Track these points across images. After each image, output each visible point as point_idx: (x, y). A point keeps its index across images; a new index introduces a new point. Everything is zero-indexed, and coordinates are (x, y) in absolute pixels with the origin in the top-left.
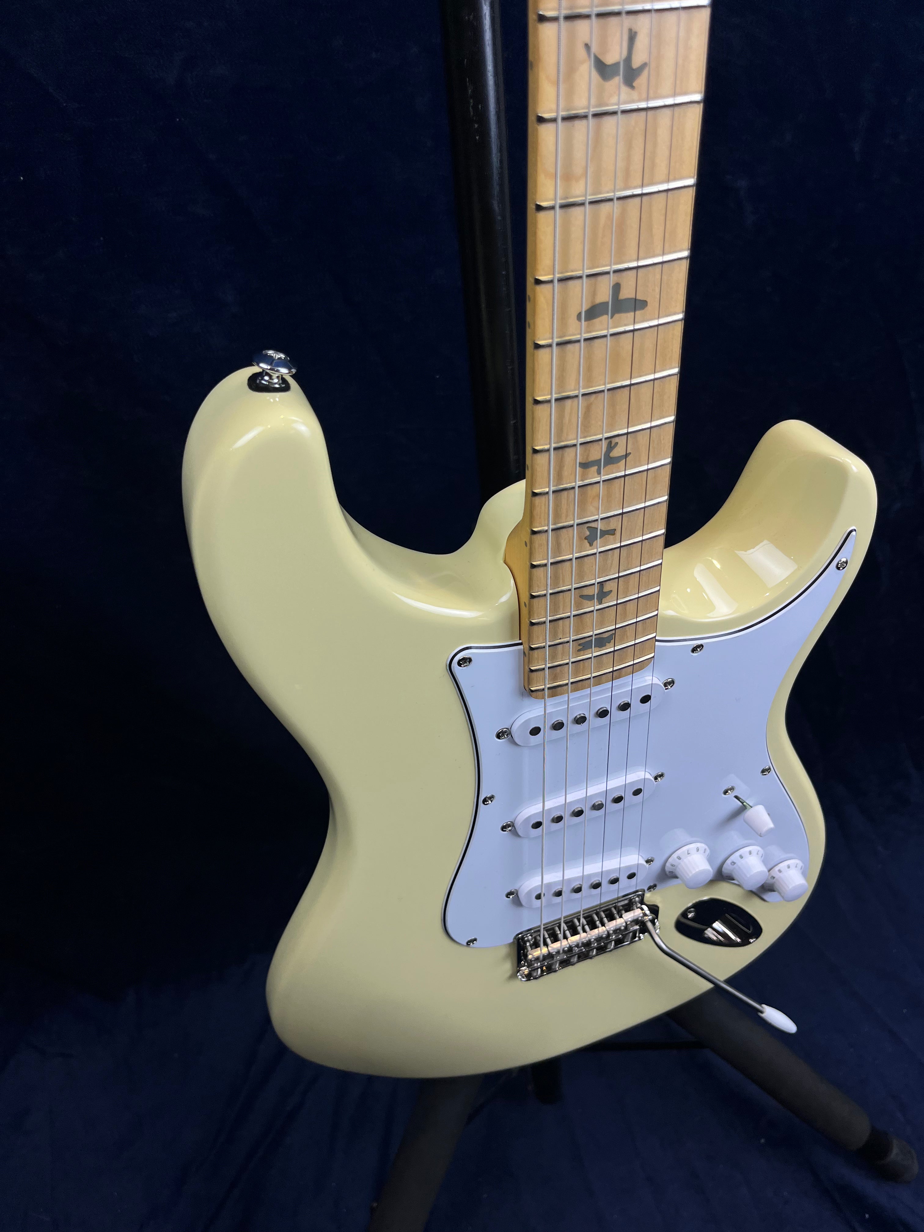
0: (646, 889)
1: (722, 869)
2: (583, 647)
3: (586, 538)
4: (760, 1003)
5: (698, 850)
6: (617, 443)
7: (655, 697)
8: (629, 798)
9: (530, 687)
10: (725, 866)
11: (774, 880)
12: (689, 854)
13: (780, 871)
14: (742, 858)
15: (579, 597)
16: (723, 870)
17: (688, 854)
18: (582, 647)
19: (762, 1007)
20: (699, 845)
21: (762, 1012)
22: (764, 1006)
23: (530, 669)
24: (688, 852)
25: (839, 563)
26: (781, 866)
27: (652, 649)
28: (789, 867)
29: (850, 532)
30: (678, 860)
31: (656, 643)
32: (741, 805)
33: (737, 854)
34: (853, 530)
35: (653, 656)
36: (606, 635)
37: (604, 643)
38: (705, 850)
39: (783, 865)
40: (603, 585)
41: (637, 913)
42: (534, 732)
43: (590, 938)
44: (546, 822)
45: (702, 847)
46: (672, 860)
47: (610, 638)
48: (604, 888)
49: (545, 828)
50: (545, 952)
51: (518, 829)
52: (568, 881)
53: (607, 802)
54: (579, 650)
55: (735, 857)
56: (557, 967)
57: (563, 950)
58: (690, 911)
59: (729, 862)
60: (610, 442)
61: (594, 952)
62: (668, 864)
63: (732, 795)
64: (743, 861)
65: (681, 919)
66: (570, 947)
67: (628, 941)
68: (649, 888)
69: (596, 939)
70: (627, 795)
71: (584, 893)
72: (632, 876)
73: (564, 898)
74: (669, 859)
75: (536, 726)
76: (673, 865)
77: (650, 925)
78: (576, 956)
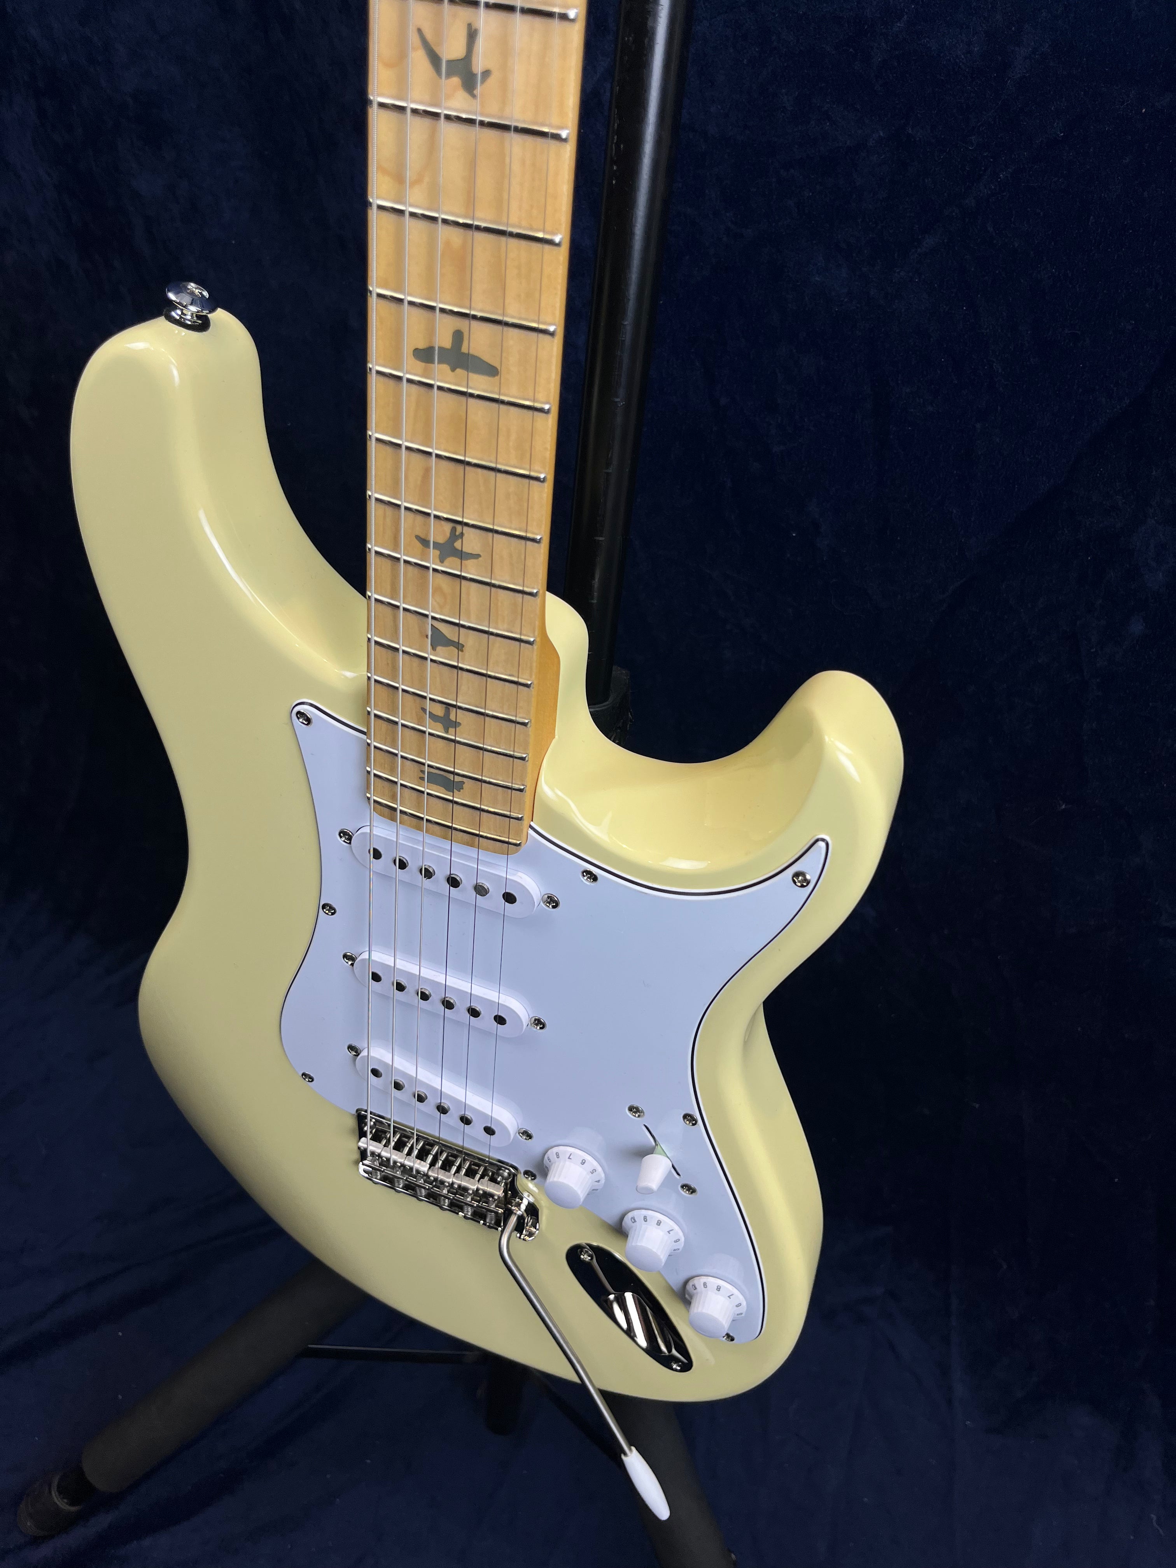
0: (522, 1170)
2: (426, 776)
3: (428, 637)
4: (631, 1444)
5: (584, 1163)
6: (463, 536)
7: (523, 903)
8: (486, 1021)
11: (695, 1291)
12: (572, 1158)
13: (705, 1285)
14: (646, 1221)
15: (420, 709)
17: (569, 1158)
18: (424, 776)
19: (630, 1450)
20: (589, 1158)
21: (625, 1454)
22: (633, 1448)
24: (570, 1156)
25: (797, 875)
26: (710, 1280)
27: (519, 833)
28: (719, 1289)
29: (817, 841)
30: (556, 1156)
31: (531, 832)
32: (651, 1142)
33: (644, 1212)
34: (823, 840)
35: (519, 845)
36: (457, 779)
37: (451, 786)
38: (594, 1171)
39: (713, 1282)
40: (449, 709)
41: (498, 1189)
42: (376, 854)
43: (430, 1174)
44: (390, 983)
45: (592, 1163)
46: (551, 1154)
47: (457, 786)
48: (453, 1120)
49: (388, 988)
50: (376, 1151)
51: (359, 968)
52: (411, 1078)
53: (461, 1006)
54: (421, 778)
55: (638, 1215)
56: (399, 1187)
57: (394, 1162)
58: (586, 1252)
59: (630, 1215)
60: (454, 529)
61: (445, 1202)
62: (546, 1157)
63: (640, 1120)
64: (645, 1225)
65: (576, 1251)
66: (403, 1165)
67: (490, 1222)
68: (526, 1172)
69: (436, 1180)
70: (487, 1016)
71: (429, 1109)
72: (490, 1131)
73: (405, 1097)
74: (550, 1151)
75: (378, 847)
76: (549, 1160)
77: (513, 1221)
78: (423, 1190)
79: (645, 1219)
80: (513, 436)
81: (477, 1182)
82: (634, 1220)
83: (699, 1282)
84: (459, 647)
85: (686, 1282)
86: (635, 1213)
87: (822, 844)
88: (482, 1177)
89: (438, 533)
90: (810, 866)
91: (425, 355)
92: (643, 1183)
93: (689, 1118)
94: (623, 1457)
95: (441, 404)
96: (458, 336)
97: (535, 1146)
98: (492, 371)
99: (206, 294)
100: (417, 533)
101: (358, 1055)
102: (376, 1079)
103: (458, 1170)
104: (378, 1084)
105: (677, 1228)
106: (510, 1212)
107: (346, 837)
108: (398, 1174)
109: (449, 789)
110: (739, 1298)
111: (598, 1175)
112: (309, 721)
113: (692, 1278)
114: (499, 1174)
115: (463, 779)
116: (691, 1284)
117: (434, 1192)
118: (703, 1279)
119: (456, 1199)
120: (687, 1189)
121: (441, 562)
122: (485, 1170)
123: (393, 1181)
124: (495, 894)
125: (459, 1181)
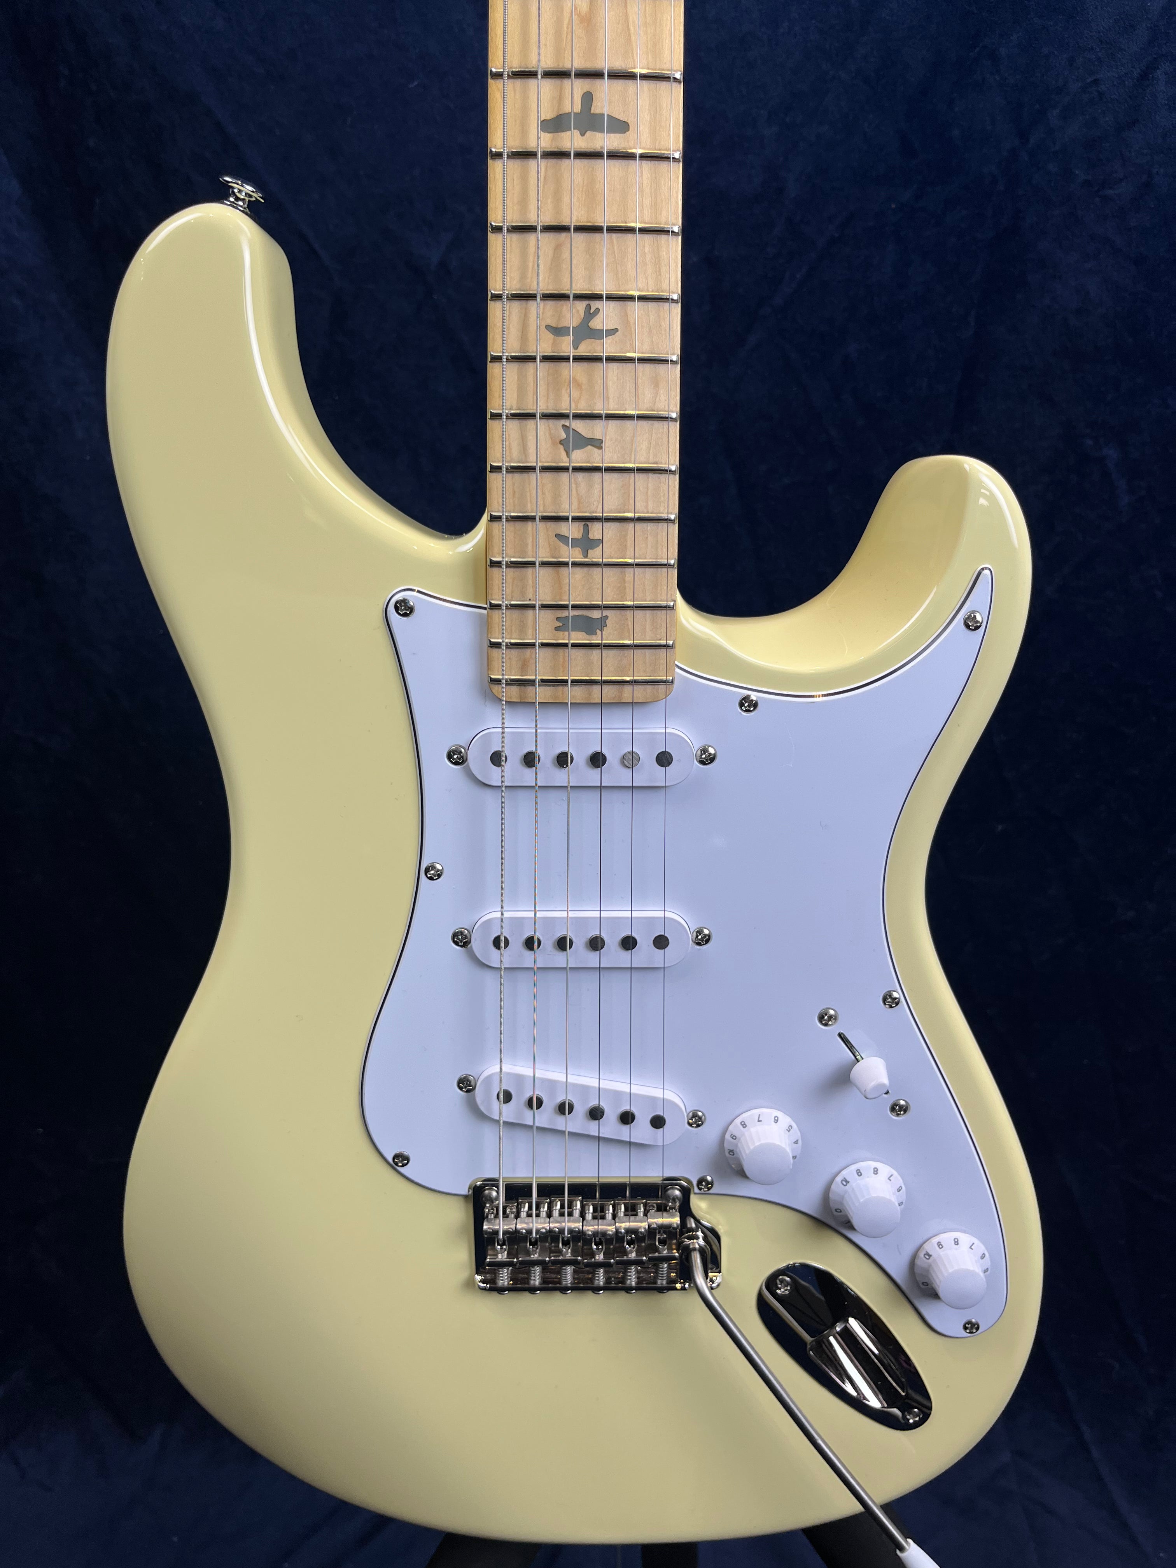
0: (695, 1183)
1: (829, 1194)
2: (564, 624)
3: (561, 442)
4: (906, 1537)
5: (777, 1120)
6: (598, 310)
7: (679, 761)
8: (645, 950)
9: (489, 673)
10: (833, 1187)
11: (931, 1265)
12: (761, 1121)
13: (940, 1245)
14: (861, 1177)
15: (554, 536)
16: (831, 1196)
17: (759, 1121)
18: (561, 625)
19: (907, 1542)
20: (779, 1114)
21: (902, 1549)
22: (910, 1540)
23: (490, 641)
24: (759, 1118)
25: (967, 618)
26: (942, 1238)
27: (669, 667)
28: (956, 1242)
29: (979, 574)
30: (741, 1127)
31: (677, 670)
32: (851, 1057)
33: (854, 1168)
34: (986, 568)
35: (670, 683)
36: (596, 614)
37: (590, 626)
38: (790, 1128)
39: (947, 1238)
40: (588, 526)
41: (673, 1216)
42: (497, 759)
43: (585, 1228)
44: (516, 944)
45: (785, 1120)
46: (733, 1129)
47: (602, 623)
48: (610, 1127)
49: (514, 954)
50: (511, 1226)
51: (475, 945)
52: (552, 1084)
53: (612, 941)
54: (557, 629)
55: (849, 1173)
56: (536, 1280)
57: (538, 1231)
58: (782, 1281)
59: (839, 1179)
60: (589, 306)
61: (600, 1278)
62: (728, 1136)
63: (834, 1029)
64: (861, 1181)
65: (767, 1294)
66: (551, 1231)
67: (662, 1282)
68: (700, 1182)
69: (595, 1234)
70: (645, 942)
71: (577, 1122)
72: (658, 1122)
73: (544, 1117)
74: (731, 1128)
75: (498, 748)
76: (733, 1137)
77: (697, 1259)
78: (569, 1270)
79: (859, 1173)
81: (645, 1217)
82: (846, 1182)
83: (931, 1247)
84: (600, 442)
85: (914, 1257)
86: (845, 1173)
87: (987, 572)
88: (646, 1213)
89: (572, 313)
90: (978, 604)
91: (557, 124)
93: (890, 1001)
94: (898, 1552)
96: (588, 98)
97: (709, 1133)
98: (623, 125)
100: (549, 322)
101: (473, 1088)
102: (505, 1107)
103: (614, 1216)
104: (508, 1112)
105: (895, 1173)
106: (686, 1252)
107: (457, 757)
108: (535, 1256)
109: (591, 632)
110: (980, 1248)
111: (796, 1133)
112: (411, 610)
113: (920, 1247)
114: (667, 1198)
115: (606, 613)
116: (921, 1254)
117: (587, 1265)
118: (935, 1240)
119: (618, 1263)
120: (898, 1109)
121: (576, 348)
122: (645, 1205)
123: (529, 1273)
124: (648, 759)
125: (624, 1225)
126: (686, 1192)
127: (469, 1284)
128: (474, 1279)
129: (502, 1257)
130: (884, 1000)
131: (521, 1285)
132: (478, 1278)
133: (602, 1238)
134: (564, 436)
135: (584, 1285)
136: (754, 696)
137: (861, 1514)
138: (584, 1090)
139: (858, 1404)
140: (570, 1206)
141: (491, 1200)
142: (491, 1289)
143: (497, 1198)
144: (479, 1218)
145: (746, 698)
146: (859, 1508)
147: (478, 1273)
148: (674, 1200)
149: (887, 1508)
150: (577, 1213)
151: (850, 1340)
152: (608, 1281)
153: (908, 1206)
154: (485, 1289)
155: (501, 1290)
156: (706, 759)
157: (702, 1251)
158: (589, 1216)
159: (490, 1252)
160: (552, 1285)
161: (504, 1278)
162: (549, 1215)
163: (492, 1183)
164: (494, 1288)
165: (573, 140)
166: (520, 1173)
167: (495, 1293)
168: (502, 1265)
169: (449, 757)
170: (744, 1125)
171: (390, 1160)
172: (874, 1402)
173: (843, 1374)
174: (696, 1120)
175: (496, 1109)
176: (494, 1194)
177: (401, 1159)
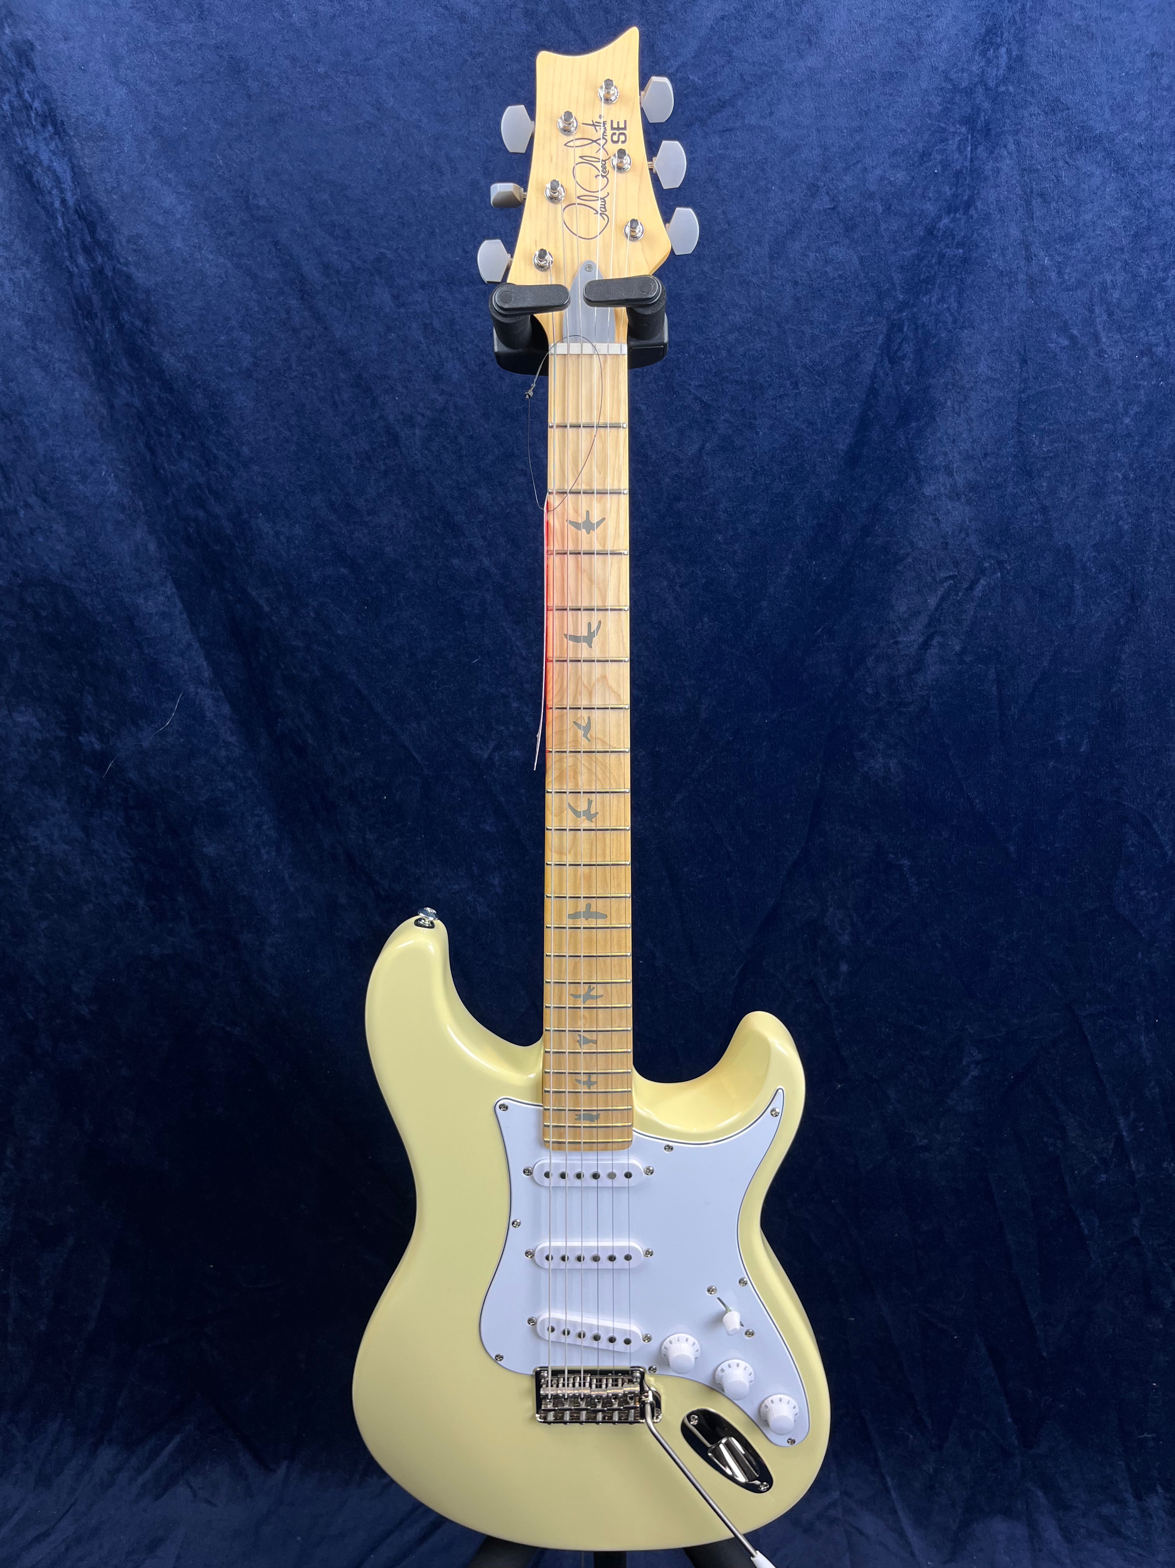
0: (647, 1367)
3: (577, 1042)
4: (756, 1550)
5: (688, 1340)
6: (594, 988)
7: (636, 1175)
8: (620, 1261)
9: (543, 1137)
10: (716, 1372)
13: (772, 1401)
15: (575, 1080)
16: (715, 1376)
17: (678, 1341)
18: (578, 1118)
19: (756, 1553)
20: (688, 1337)
21: (753, 1556)
22: (758, 1552)
23: (544, 1124)
24: (678, 1339)
25: (772, 1111)
26: (774, 1398)
27: (630, 1135)
28: (780, 1400)
29: (777, 1091)
30: (669, 1343)
31: (634, 1133)
32: (724, 1308)
33: (727, 1363)
34: (780, 1089)
35: (631, 1141)
36: (595, 1113)
37: (591, 1118)
38: (694, 1344)
39: (776, 1398)
40: (590, 1076)
41: (635, 1387)
42: (547, 1175)
43: (592, 1393)
44: (557, 1258)
45: (692, 1339)
46: (667, 1343)
47: (597, 1117)
48: (604, 1343)
49: (556, 1262)
50: (554, 1393)
51: (536, 1257)
52: (574, 1324)
53: (604, 1257)
54: (576, 1119)
55: (724, 1366)
56: (567, 1417)
57: (568, 1395)
58: (694, 1417)
59: (719, 1369)
60: (590, 986)
61: (600, 1416)
62: (663, 1347)
63: (715, 1296)
64: (730, 1370)
65: (686, 1421)
66: (574, 1395)
67: (631, 1419)
68: (650, 1369)
69: (597, 1397)
70: (620, 1258)
71: (587, 1341)
72: (627, 1342)
73: (571, 1339)
74: (665, 1343)
75: (548, 1170)
76: (666, 1348)
77: (648, 1408)
78: (584, 1413)
79: (729, 1366)
80: (615, 940)
81: (622, 1387)
82: (723, 1370)
83: (768, 1402)
84: (596, 1042)
85: (760, 1406)
86: (722, 1366)
87: (780, 1091)
88: (623, 1384)
89: (582, 990)
90: (777, 1105)
91: (575, 916)
92: (731, 1329)
93: (742, 1282)
94: (752, 1558)
95: (582, 934)
96: (589, 906)
97: (654, 1344)
98: (605, 916)
99: (434, 911)
100: (572, 992)
101: (536, 1324)
102: (551, 1334)
103: (607, 1385)
104: (553, 1336)
105: (748, 1366)
106: (643, 1404)
107: (528, 1172)
108: (566, 1406)
109: (592, 1120)
110: (793, 1403)
111: (697, 1346)
112: (507, 1108)
113: (763, 1402)
114: (633, 1377)
115: (599, 1112)
116: (763, 1406)
117: (593, 1410)
118: (770, 1399)
119: (608, 1410)
120: (750, 1333)
121: (584, 1003)
122: (622, 1379)
123: (563, 1414)
124: (620, 1175)
125: (611, 1391)
126: (643, 1375)
127: (534, 1418)
128: (535, 1418)
129: (550, 1406)
130: (740, 1282)
131: (559, 1420)
132: (538, 1416)
133: (599, 1397)
134: (579, 1038)
135: (591, 1420)
136: (671, 1144)
137: (732, 1539)
138: (591, 1326)
139: (732, 1478)
140: (584, 1379)
141: (544, 1378)
142: (544, 1422)
143: (548, 1377)
144: (538, 1386)
145: (668, 1146)
146: (733, 1536)
147: (537, 1413)
148: (637, 1378)
149: (746, 1536)
150: (587, 1384)
151: (730, 1447)
152: (604, 1418)
153: (755, 1384)
154: (541, 1422)
155: (549, 1423)
156: (649, 1171)
157: (651, 1404)
158: (594, 1386)
159: (543, 1402)
160: (575, 1420)
161: (551, 1417)
162: (574, 1386)
163: (545, 1369)
164: (545, 1421)
165: (582, 923)
166: (558, 1364)
167: (546, 1424)
168: (550, 1410)
169: (524, 1172)
170: (671, 1342)
171: (494, 1358)
172: (742, 1478)
173: (726, 1464)
174: (648, 1338)
175: (547, 1335)
176: (546, 1375)
177: (499, 1357)
